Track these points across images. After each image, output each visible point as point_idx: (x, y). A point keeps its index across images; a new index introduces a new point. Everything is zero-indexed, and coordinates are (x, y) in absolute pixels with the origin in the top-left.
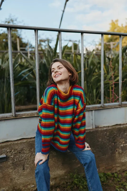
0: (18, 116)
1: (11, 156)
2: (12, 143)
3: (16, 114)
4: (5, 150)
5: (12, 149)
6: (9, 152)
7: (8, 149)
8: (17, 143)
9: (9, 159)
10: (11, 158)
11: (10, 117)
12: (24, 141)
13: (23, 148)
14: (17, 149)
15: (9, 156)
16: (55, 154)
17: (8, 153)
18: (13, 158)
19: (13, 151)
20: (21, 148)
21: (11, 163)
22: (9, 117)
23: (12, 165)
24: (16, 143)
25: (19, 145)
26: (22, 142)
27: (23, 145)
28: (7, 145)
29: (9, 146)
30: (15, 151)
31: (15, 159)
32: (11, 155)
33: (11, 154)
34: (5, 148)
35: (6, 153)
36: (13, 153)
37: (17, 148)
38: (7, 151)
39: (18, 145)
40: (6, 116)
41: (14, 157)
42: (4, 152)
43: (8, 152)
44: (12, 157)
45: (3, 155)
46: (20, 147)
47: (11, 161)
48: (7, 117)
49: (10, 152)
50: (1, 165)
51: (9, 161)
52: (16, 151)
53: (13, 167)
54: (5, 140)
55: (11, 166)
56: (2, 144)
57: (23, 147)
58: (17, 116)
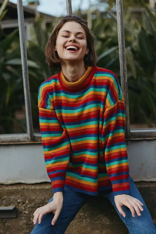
0: (39, 140)
1: (25, 212)
2: (25, 188)
3: (34, 137)
4: (15, 199)
5: (25, 198)
6: (21, 203)
7: (19, 198)
8: (34, 189)
9: (22, 216)
10: (25, 215)
11: (24, 141)
12: (47, 188)
13: (44, 200)
14: (33, 200)
15: (21, 210)
16: (108, 223)
17: (20, 205)
18: (28, 215)
19: (27, 202)
20: (41, 199)
21: (25, 223)
22: (22, 140)
23: (26, 228)
24: (32, 189)
25: (37, 193)
26: (43, 189)
27: (45, 193)
28: (17, 190)
29: (20, 192)
30: (30, 203)
31: (31, 217)
32: (25, 210)
33: (24, 207)
34: (14, 194)
35: (16, 204)
36: (28, 206)
37: (33, 197)
38: (17, 200)
39: (35, 193)
40: (17, 138)
41: (30, 214)
42: (13, 202)
43: (19, 203)
44: (27, 212)
45: (11, 206)
46: (38, 198)
47: (24, 219)
48: (20, 140)
49: (24, 203)
50: (9, 223)
51: (21, 219)
52: (33, 204)
53: (27, 231)
54: (17, 182)
55: (24, 229)
56: (10, 186)
57: (45, 198)
58: (36, 139)
